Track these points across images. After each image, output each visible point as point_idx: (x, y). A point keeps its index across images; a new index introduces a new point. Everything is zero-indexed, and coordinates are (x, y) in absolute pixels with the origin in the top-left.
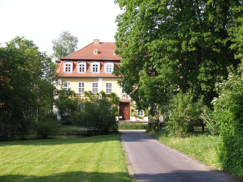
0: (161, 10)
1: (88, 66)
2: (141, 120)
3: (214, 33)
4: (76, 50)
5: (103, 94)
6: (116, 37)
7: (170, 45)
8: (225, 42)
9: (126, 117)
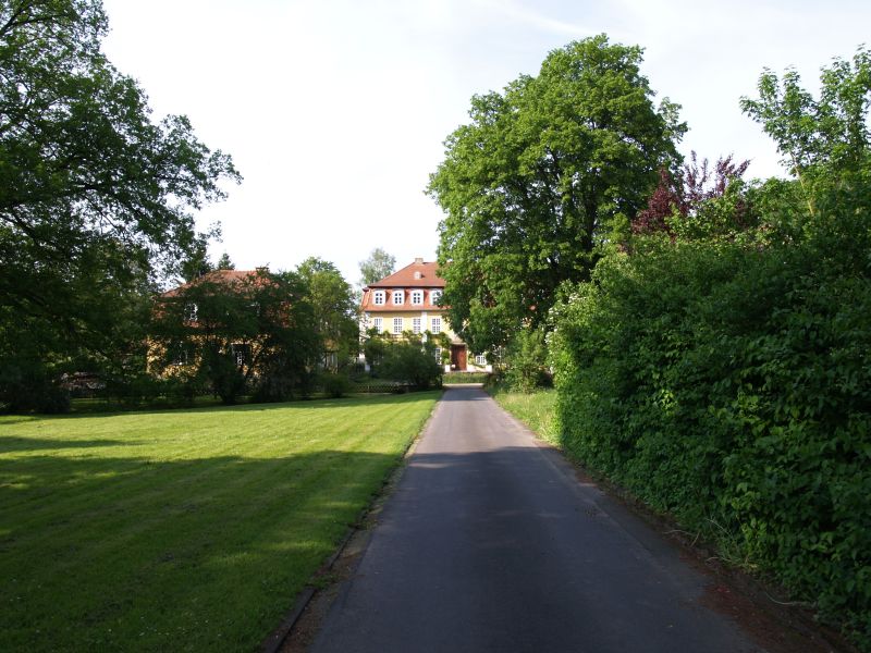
0: (495, 212)
1: (407, 295)
2: (482, 370)
3: (574, 244)
4: (392, 273)
5: (429, 334)
6: (438, 252)
7: (512, 261)
8: (591, 256)
9: (460, 366)
